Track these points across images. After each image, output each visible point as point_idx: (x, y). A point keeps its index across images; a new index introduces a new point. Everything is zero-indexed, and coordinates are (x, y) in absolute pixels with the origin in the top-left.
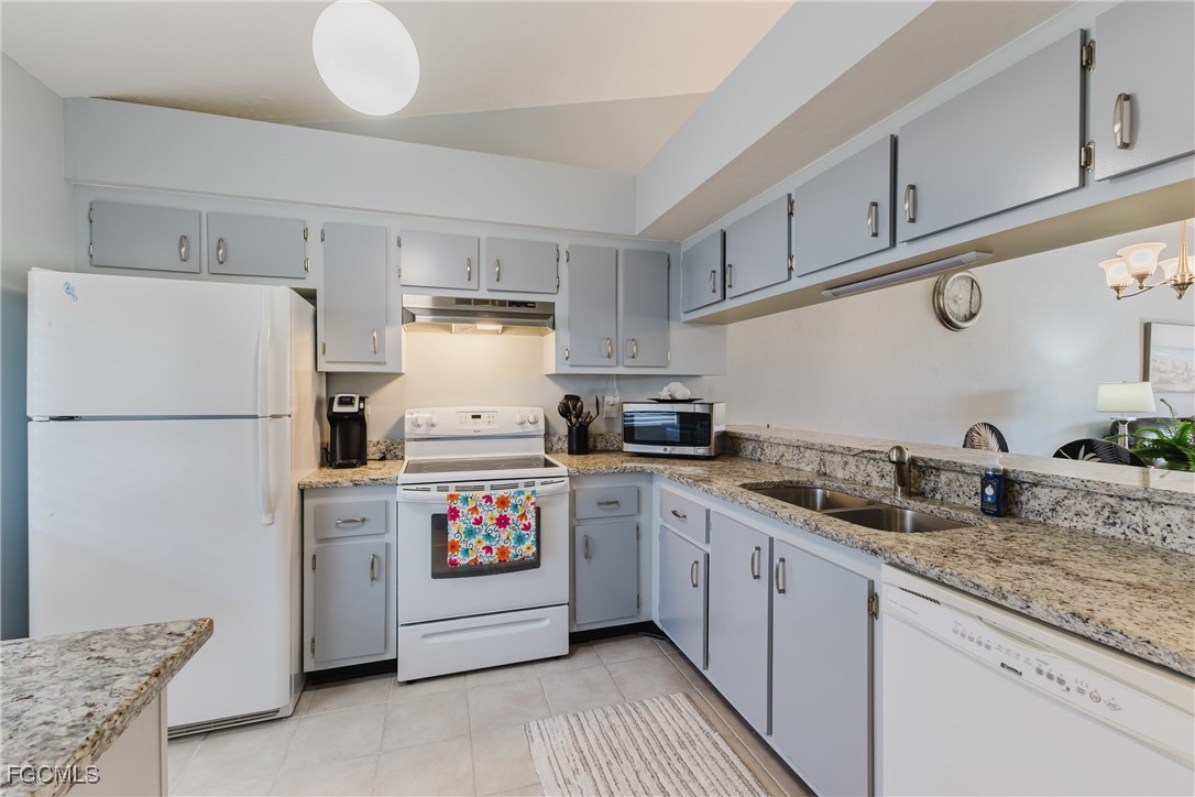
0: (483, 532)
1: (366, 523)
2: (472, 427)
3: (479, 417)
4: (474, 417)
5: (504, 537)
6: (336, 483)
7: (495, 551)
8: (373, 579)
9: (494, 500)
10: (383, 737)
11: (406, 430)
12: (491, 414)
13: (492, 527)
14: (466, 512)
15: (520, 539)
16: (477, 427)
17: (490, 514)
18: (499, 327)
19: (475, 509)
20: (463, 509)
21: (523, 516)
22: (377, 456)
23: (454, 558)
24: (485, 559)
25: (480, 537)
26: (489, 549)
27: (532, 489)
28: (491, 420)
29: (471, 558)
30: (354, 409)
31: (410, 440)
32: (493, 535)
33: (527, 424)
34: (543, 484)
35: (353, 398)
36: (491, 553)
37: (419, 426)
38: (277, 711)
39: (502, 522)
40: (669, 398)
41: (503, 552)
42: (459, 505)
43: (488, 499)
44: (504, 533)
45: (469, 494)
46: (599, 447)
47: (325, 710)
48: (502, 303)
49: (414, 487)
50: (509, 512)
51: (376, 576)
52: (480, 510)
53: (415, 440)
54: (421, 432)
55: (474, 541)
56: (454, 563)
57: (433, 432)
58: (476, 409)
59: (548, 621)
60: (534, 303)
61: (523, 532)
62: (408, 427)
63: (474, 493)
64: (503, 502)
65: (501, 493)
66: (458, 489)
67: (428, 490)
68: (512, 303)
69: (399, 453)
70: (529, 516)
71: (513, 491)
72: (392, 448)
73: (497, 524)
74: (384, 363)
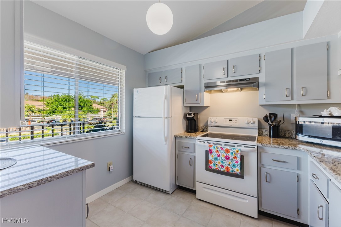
0: (220, 160)
1: (189, 149)
2: (229, 124)
3: (232, 120)
4: (230, 120)
5: (228, 163)
6: (182, 136)
7: (225, 167)
8: (190, 165)
9: (224, 150)
10: (185, 212)
11: (208, 123)
12: (236, 120)
13: (224, 159)
14: (215, 152)
15: (234, 166)
16: (231, 124)
17: (223, 154)
18: (236, 89)
19: (217, 151)
20: (214, 150)
21: (235, 157)
22: (202, 130)
23: (211, 166)
24: (221, 169)
25: (220, 161)
26: (222, 166)
27: (239, 148)
28: (236, 121)
29: (216, 167)
30: (192, 117)
31: (210, 126)
32: (224, 161)
33: (250, 124)
34: (245, 147)
35: (191, 113)
36: (223, 167)
37: (212, 122)
38: (168, 191)
39: (227, 158)
40: (329, 115)
41: (227, 168)
42: (212, 149)
43: (222, 149)
44: (228, 162)
45: (216, 146)
46: (287, 136)
47: (178, 196)
48: (237, 81)
49: (201, 141)
50: (230, 155)
51: (191, 164)
52: (219, 152)
53: (212, 126)
54: (213, 124)
55: (217, 162)
56: (210, 167)
57: (217, 124)
58: (231, 118)
59: (247, 201)
60: (249, 79)
61: (236, 163)
62: (209, 123)
63: (217, 146)
64: (227, 151)
65: (227, 147)
66: (214, 144)
67: (204, 142)
68: (240, 80)
69: (207, 130)
70: (238, 158)
71: (231, 147)
72: (206, 128)
73: (225, 158)
74: (199, 104)
